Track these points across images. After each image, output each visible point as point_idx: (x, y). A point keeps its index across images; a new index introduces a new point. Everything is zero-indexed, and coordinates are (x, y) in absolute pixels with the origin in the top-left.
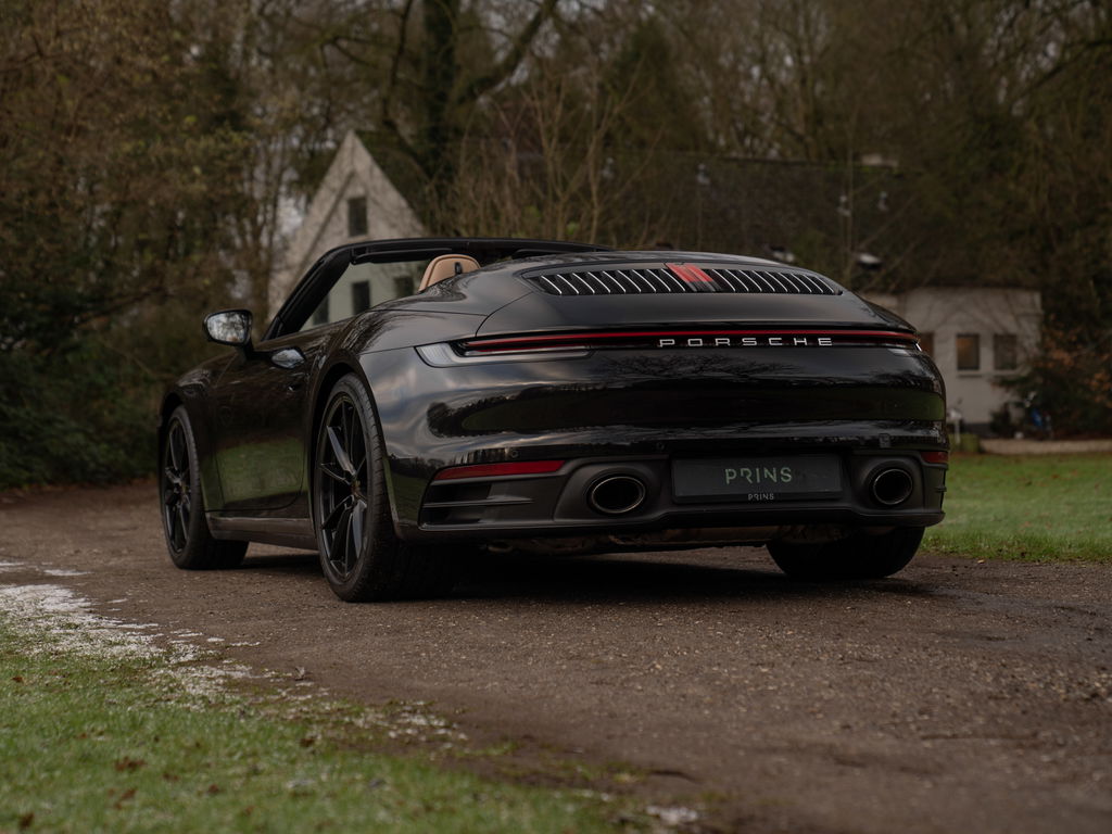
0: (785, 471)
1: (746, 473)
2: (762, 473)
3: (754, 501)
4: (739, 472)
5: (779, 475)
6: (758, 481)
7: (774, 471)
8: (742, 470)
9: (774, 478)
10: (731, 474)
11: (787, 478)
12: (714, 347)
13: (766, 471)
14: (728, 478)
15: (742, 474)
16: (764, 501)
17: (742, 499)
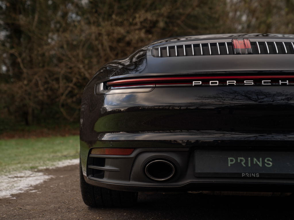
0: (268, 160)
1: (241, 160)
2: (252, 161)
3: (246, 178)
4: (237, 160)
5: (263, 162)
6: (249, 165)
7: (261, 159)
8: (239, 158)
9: (260, 164)
10: (232, 161)
11: (269, 164)
12: (226, 86)
13: (255, 159)
14: (230, 163)
15: (239, 161)
16: (252, 178)
17: (238, 176)
